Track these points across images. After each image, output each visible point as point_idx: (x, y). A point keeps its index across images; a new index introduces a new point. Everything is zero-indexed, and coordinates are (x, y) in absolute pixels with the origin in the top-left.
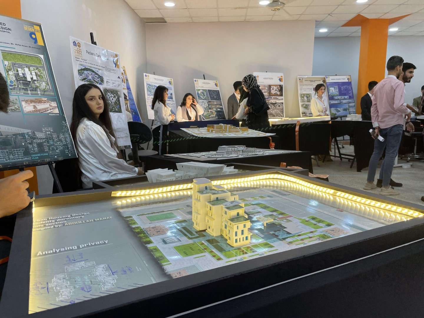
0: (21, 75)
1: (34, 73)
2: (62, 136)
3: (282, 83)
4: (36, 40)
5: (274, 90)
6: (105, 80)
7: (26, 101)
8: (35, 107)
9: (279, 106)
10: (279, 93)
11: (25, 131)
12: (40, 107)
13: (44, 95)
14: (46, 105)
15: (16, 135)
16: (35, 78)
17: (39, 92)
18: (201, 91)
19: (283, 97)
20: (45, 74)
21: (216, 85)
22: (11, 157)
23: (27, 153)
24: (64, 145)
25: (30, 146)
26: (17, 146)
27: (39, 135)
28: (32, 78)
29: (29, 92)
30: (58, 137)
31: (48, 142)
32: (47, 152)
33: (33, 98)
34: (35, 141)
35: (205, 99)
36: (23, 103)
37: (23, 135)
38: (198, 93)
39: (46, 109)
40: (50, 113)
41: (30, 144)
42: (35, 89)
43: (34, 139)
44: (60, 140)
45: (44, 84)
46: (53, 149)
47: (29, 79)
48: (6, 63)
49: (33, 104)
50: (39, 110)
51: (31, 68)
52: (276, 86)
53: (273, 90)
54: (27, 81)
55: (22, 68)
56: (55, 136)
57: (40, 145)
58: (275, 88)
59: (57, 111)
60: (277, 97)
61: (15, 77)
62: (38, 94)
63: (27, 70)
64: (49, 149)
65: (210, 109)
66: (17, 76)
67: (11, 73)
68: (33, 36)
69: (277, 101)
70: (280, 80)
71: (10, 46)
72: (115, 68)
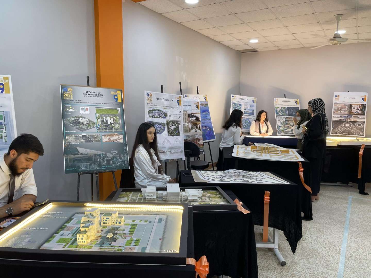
0: (105, 121)
1: (112, 119)
2: (122, 156)
3: (365, 103)
4: (117, 99)
5: (356, 109)
6: (168, 115)
7: (105, 136)
8: (109, 138)
9: (359, 125)
10: (360, 112)
11: (101, 153)
12: (113, 138)
13: (116, 131)
14: (117, 137)
15: (95, 155)
16: (112, 122)
17: (113, 130)
18: (280, 108)
19: (365, 117)
20: (119, 119)
21: (296, 103)
22: (91, 167)
23: (100, 165)
24: (122, 161)
25: (102, 161)
26: (95, 161)
27: (109, 155)
28: (111, 122)
29: (108, 130)
30: (120, 156)
31: (113, 159)
32: (111, 165)
33: (109, 134)
34: (105, 158)
35: (283, 115)
36: (103, 137)
37: (99, 155)
39: (116, 140)
40: (118, 142)
41: (102, 160)
42: (112, 128)
43: (105, 157)
44: (121, 158)
45: (117, 125)
46: (115, 163)
47: (109, 123)
48: (98, 115)
49: (109, 137)
50: (112, 141)
51: (112, 116)
52: (358, 105)
53: (354, 109)
54: (107, 124)
55: (106, 117)
56: (118, 155)
57: (108, 161)
58: (356, 107)
59: (122, 141)
61: (101, 122)
62: (113, 131)
63: (108, 117)
64: (113, 163)
65: (287, 124)
66: (102, 122)
67: (99, 120)
68: (116, 97)
69: (358, 120)
70: (363, 99)
71: (103, 105)
72: (178, 106)
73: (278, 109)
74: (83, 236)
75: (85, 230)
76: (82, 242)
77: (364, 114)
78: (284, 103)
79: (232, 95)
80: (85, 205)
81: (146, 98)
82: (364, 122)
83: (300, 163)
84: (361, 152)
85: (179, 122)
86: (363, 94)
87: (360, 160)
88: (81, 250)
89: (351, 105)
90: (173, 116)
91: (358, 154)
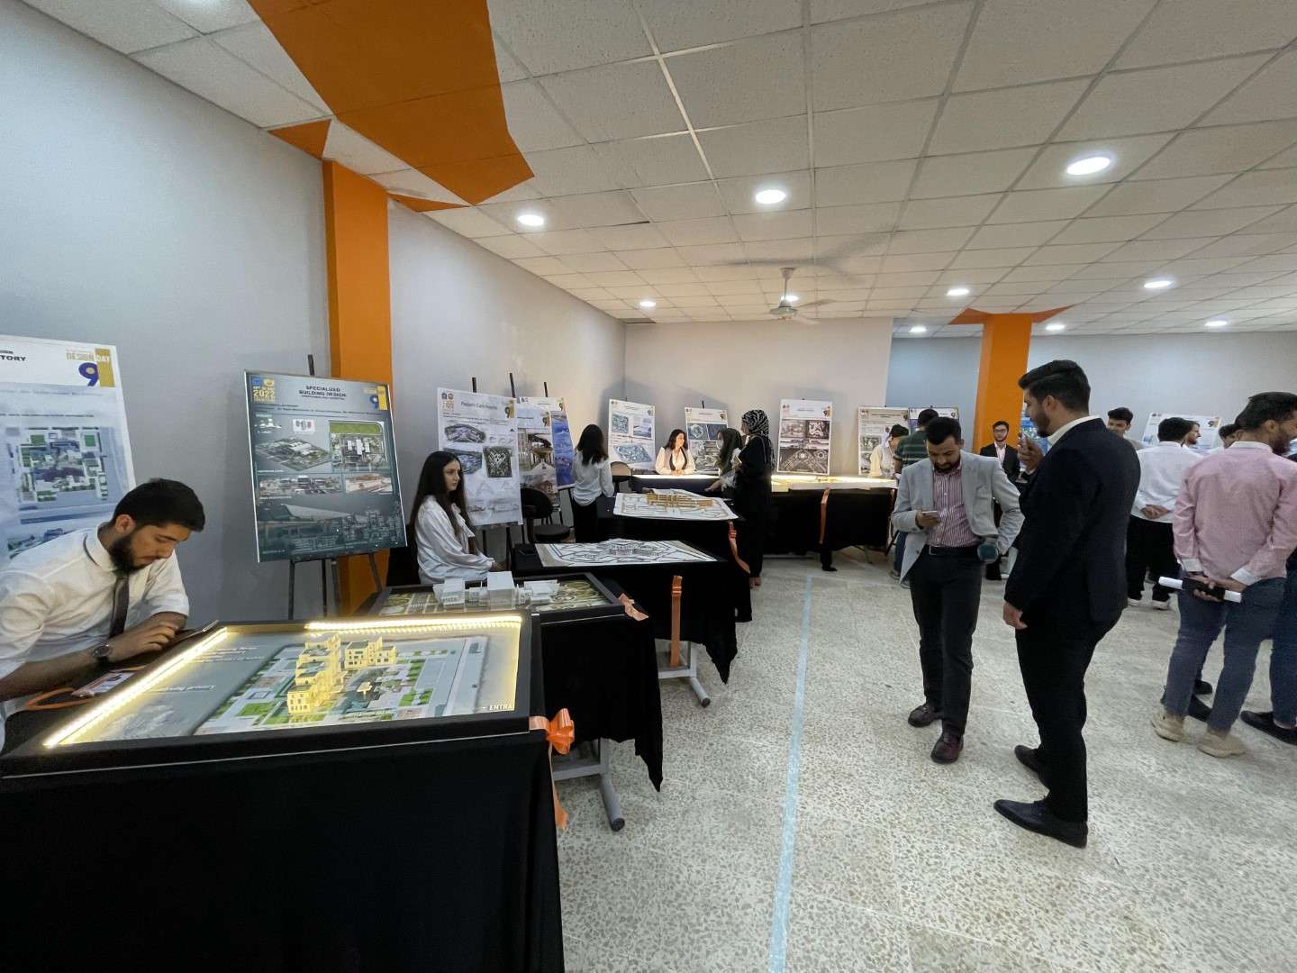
0: (350, 448)
1: (367, 445)
2: (390, 519)
3: (828, 418)
4: (377, 404)
5: (815, 428)
6: (488, 436)
7: (352, 480)
8: (361, 485)
9: (821, 455)
10: (821, 434)
11: (343, 515)
12: (368, 485)
13: (376, 470)
14: (378, 483)
15: (331, 520)
16: (368, 450)
17: (370, 468)
18: (696, 426)
19: (829, 441)
20: (383, 445)
21: (722, 417)
22: (320, 545)
23: (341, 541)
24: (391, 531)
25: (346, 533)
26: (330, 534)
27: (361, 519)
28: (363, 451)
29: (357, 468)
30: (385, 521)
31: (370, 528)
32: (366, 540)
33: (362, 475)
34: (353, 526)
35: (701, 438)
36: (347, 482)
37: (339, 519)
38: (689, 430)
39: (377, 487)
40: (380, 492)
41: (346, 530)
42: (366, 465)
43: (353, 524)
44: (387, 526)
45: (379, 457)
46: (375, 536)
47: (360, 452)
48: (334, 435)
49: (360, 482)
50: (367, 489)
51: (365, 439)
52: (818, 422)
53: (812, 428)
54: (356, 454)
55: (354, 441)
56: (381, 519)
57: (359, 532)
58: (816, 425)
59: (390, 489)
60: (819, 441)
61: (343, 451)
62: (368, 470)
63: (359, 441)
64: (370, 536)
65: (707, 453)
66: (345, 452)
67: (337, 447)
68: (375, 400)
69: (819, 447)
70: (826, 413)
71: (344, 415)
72: (506, 419)
73: (692, 428)
74: (302, 696)
75: (307, 682)
76: (299, 708)
77: (826, 437)
78: (702, 417)
79: (611, 400)
80: (306, 627)
81: (441, 403)
82: (827, 451)
83: (732, 523)
84: (825, 500)
85: (510, 451)
86: (826, 404)
87: (824, 513)
88: (297, 725)
89: (807, 422)
90: (498, 438)
91: (819, 505)
